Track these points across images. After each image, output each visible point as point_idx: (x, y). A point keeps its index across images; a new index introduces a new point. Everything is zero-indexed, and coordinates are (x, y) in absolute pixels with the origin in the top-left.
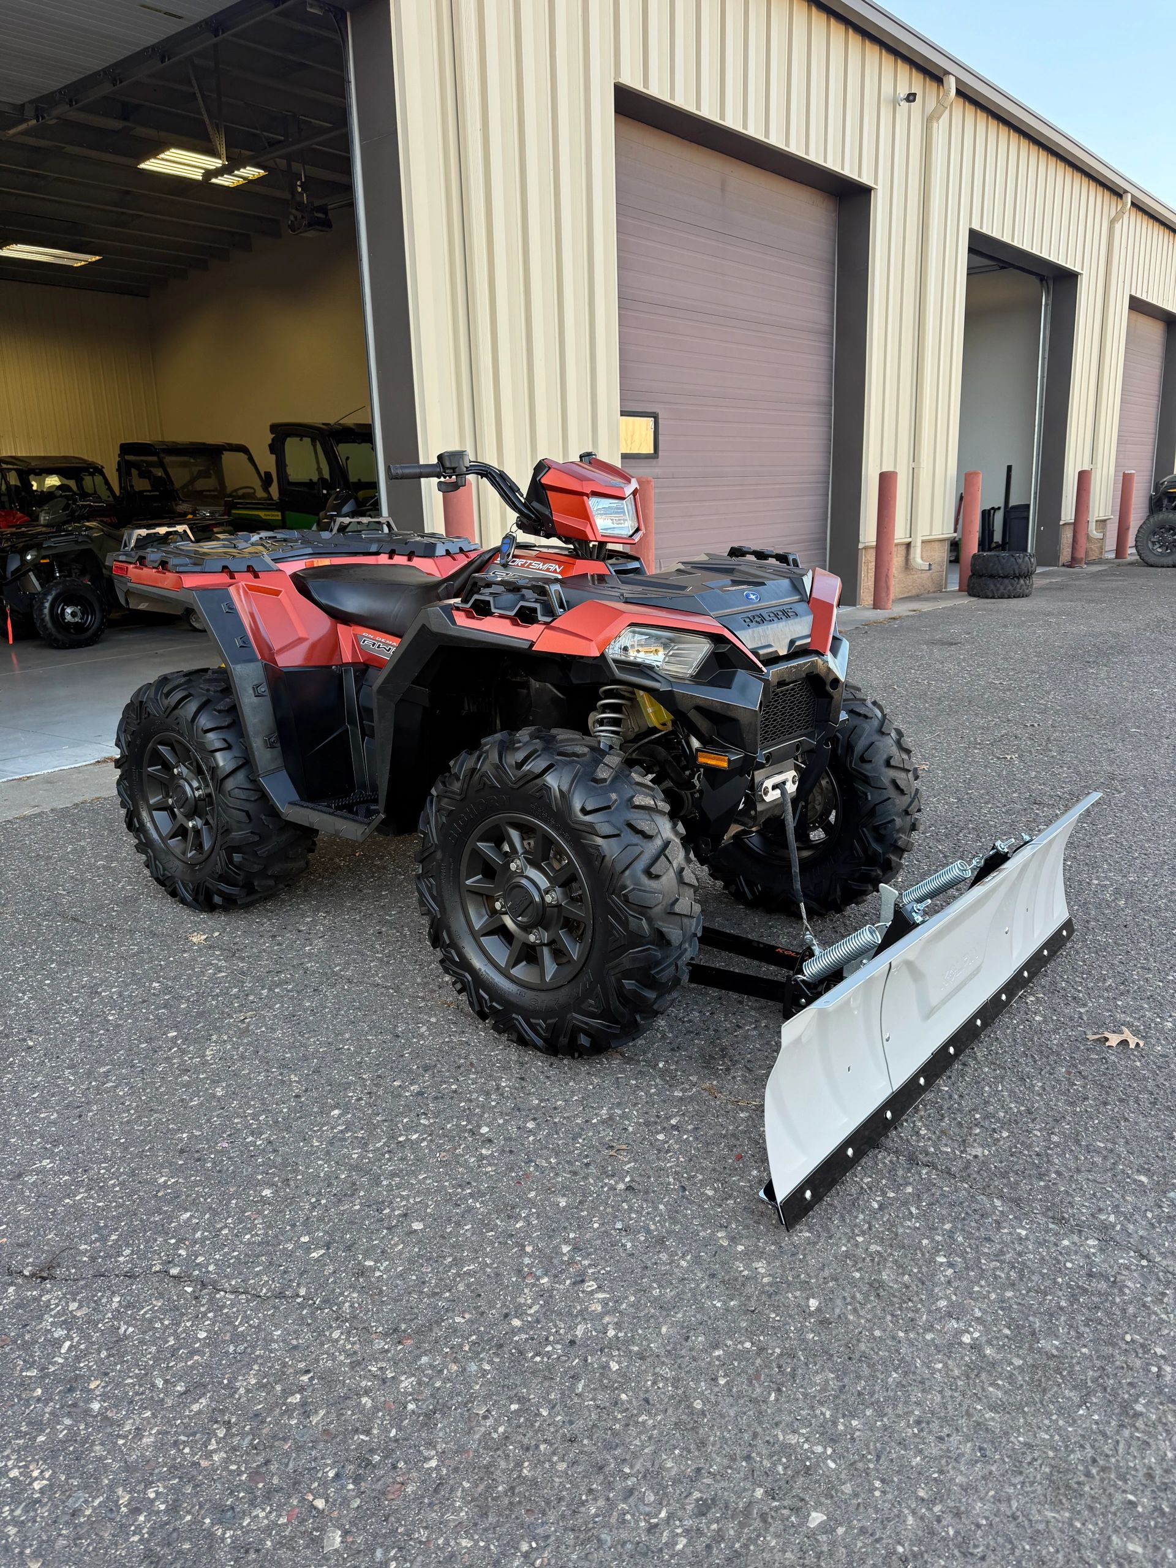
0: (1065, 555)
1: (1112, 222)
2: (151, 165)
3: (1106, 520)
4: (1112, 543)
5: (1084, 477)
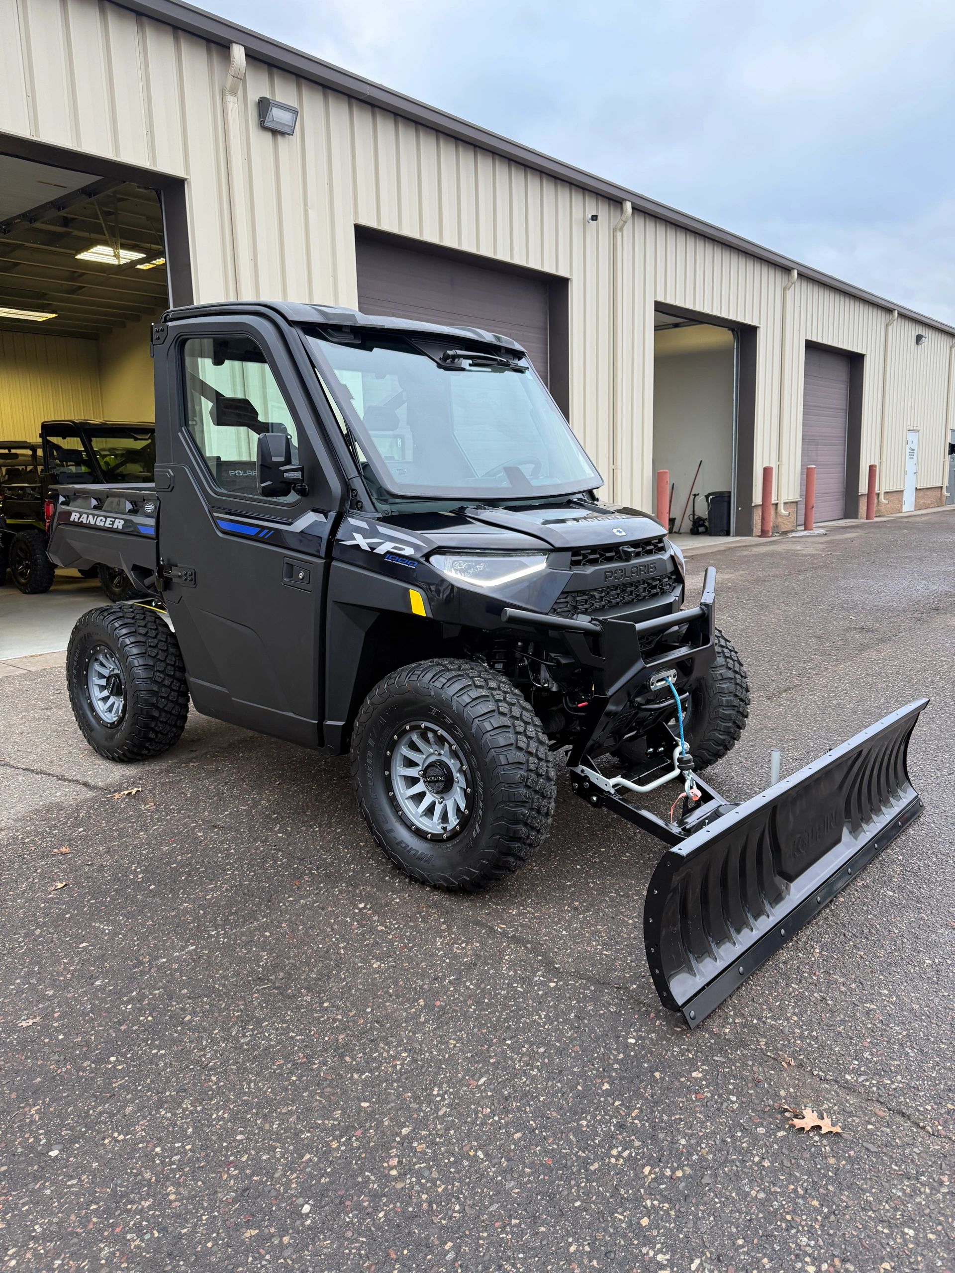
0: (757, 529)
1: (785, 289)
2: (83, 256)
3: (796, 502)
4: (801, 519)
5: (767, 472)
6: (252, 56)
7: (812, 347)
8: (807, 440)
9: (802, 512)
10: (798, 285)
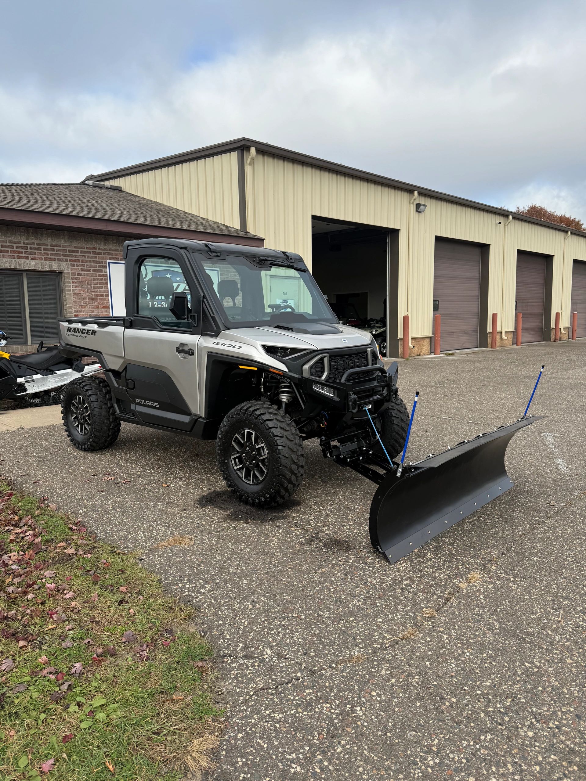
0: (553, 338)
1: (565, 239)
3: (569, 328)
4: (571, 336)
5: (557, 315)
6: (419, 194)
7: (575, 262)
8: (574, 302)
9: (571, 333)
10: (570, 237)
